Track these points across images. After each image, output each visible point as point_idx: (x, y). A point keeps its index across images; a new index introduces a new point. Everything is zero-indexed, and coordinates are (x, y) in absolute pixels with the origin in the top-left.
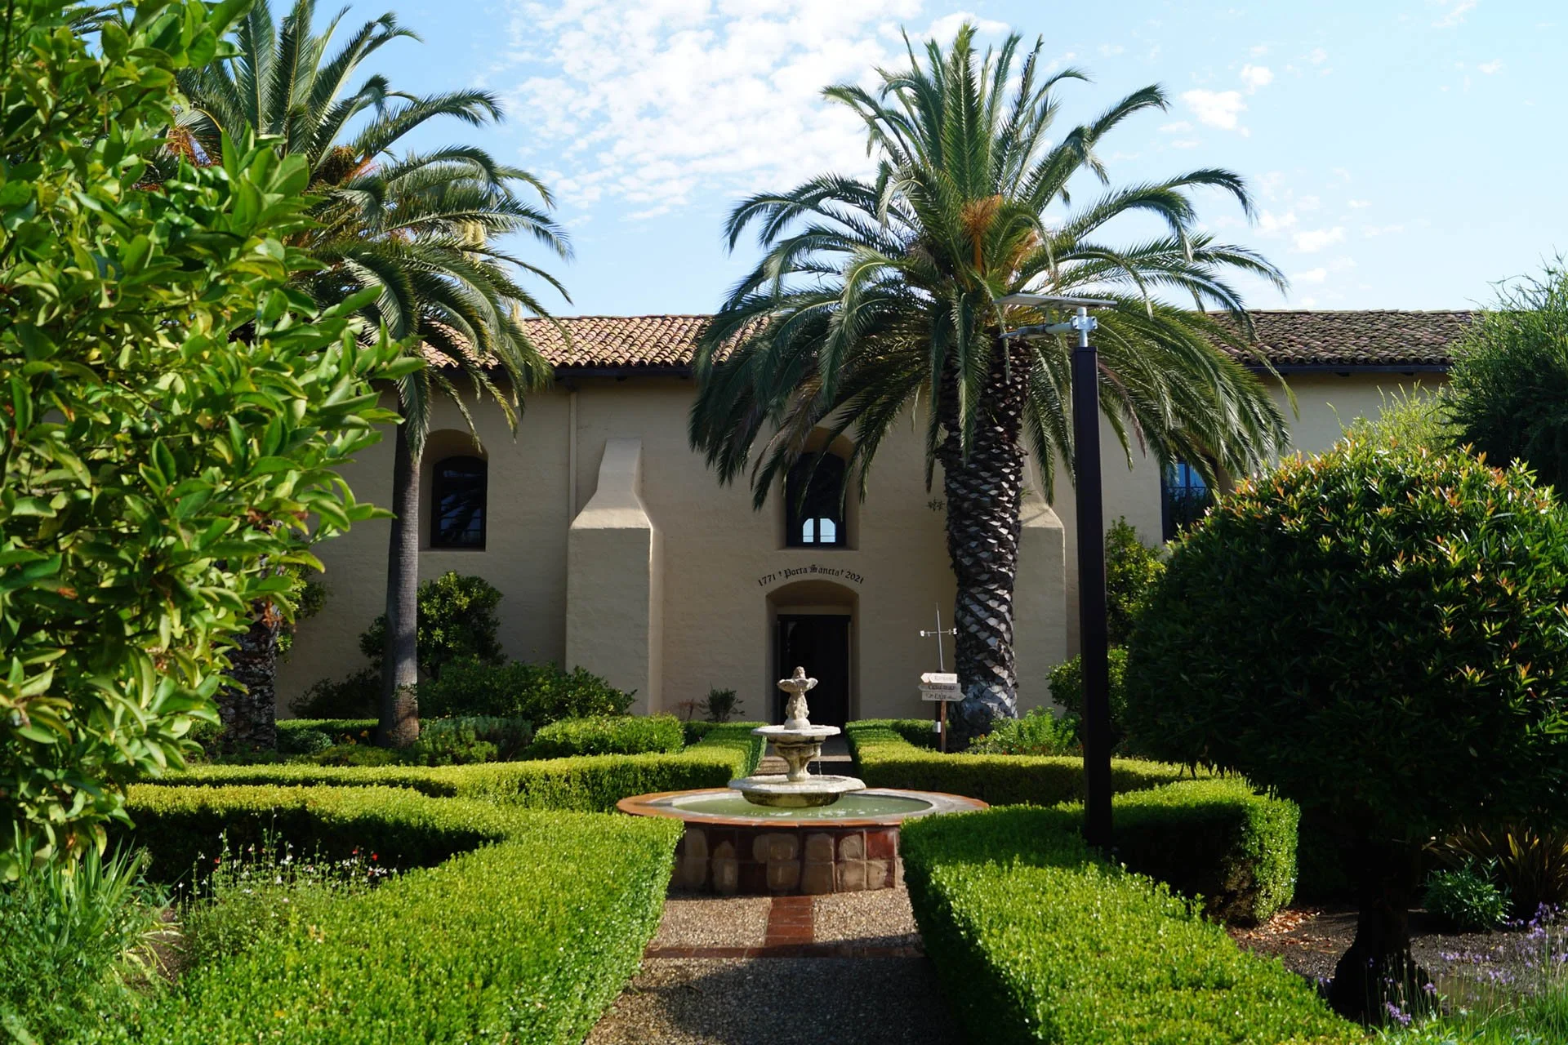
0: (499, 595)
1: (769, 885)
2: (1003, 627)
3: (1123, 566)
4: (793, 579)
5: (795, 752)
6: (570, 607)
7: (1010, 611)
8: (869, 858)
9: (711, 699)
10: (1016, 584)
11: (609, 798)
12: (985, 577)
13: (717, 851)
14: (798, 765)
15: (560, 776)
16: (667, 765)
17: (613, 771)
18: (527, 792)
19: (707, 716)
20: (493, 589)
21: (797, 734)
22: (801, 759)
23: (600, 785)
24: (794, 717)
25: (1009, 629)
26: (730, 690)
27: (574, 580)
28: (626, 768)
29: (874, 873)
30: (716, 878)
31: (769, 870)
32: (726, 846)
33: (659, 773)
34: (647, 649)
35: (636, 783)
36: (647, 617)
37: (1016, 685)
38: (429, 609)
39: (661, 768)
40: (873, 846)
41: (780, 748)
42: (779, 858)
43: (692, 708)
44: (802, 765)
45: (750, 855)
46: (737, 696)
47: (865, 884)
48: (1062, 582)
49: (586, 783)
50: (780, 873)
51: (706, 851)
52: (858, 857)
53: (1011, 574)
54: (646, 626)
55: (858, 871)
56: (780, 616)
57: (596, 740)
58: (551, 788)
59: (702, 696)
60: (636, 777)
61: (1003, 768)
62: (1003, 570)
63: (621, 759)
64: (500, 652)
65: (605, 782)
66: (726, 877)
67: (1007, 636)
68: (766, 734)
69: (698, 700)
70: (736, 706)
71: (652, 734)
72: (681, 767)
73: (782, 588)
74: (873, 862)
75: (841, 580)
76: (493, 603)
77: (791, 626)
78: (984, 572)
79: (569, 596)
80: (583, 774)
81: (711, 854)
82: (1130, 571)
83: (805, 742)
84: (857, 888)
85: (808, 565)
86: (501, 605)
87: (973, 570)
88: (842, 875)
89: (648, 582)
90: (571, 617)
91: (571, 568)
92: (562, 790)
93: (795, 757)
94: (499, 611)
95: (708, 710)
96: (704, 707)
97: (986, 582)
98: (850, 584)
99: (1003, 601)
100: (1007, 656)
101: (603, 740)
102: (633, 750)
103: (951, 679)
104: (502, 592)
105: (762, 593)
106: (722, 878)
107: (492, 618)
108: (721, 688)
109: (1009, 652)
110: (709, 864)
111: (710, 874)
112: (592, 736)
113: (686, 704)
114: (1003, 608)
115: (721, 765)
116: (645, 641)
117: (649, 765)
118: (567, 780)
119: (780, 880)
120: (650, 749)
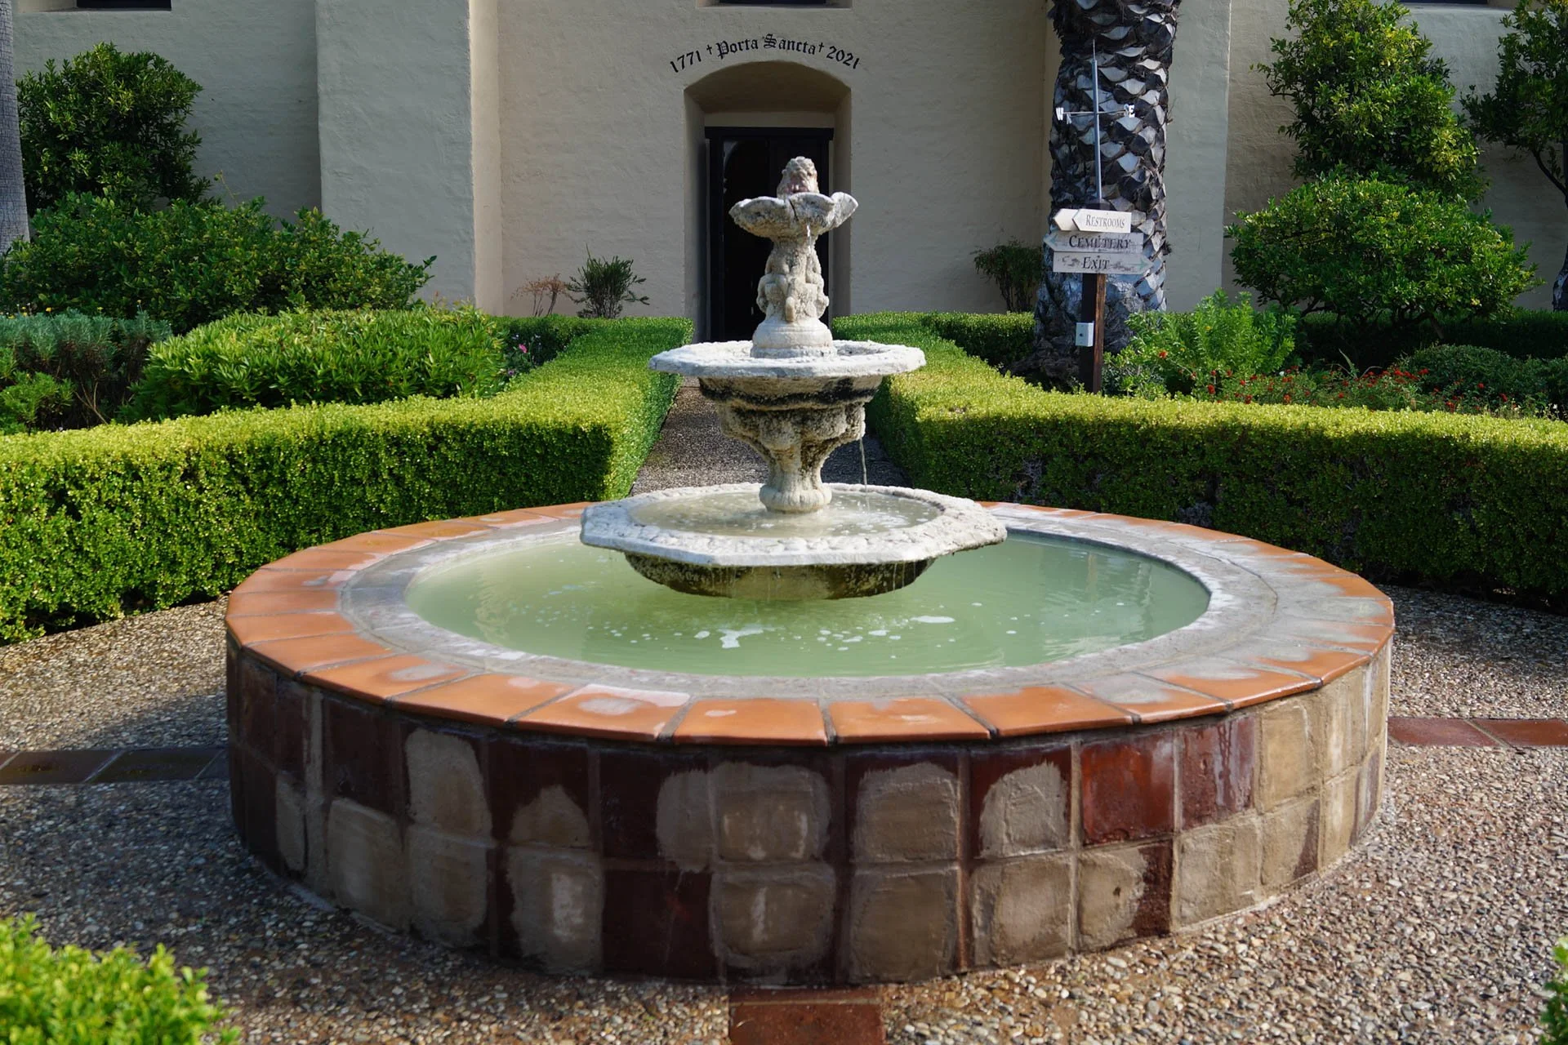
0: (194, 88)
1: (718, 949)
2: (1149, 134)
3: (1338, 36)
4: (733, 60)
5: (788, 427)
6: (325, 108)
7: (1163, 103)
8: (1089, 840)
9: (590, 277)
10: (1179, 47)
11: (307, 513)
12: (1119, 33)
13: (522, 823)
14: (797, 463)
15: (167, 467)
16: (452, 427)
17: (318, 448)
18: (74, 512)
19: (583, 306)
20: (181, 76)
21: (796, 374)
22: (806, 447)
23: (283, 482)
24: (786, 317)
25: (1160, 138)
26: (622, 259)
27: (330, 59)
28: (349, 440)
29: (1100, 892)
30: (523, 916)
31: (717, 898)
32: (554, 803)
33: (432, 448)
34: (469, 183)
35: (375, 474)
36: (468, 125)
37: (1165, 248)
38: (60, 114)
39: (437, 437)
40: (1100, 796)
41: (739, 411)
42: (758, 853)
43: (555, 290)
44: (808, 464)
45: (644, 839)
46: (635, 270)
47: (1068, 932)
48: (1223, 64)
49: (245, 481)
50: (760, 905)
51: (481, 815)
52: (1048, 843)
53: (1169, 27)
54: (466, 143)
55: (1047, 890)
56: (710, 132)
57: (284, 369)
58: (145, 498)
59: (573, 271)
60: (374, 458)
61: (1274, 438)
62: (1156, 19)
63: (337, 415)
64: (207, 195)
65: (293, 474)
66: (558, 914)
67: (1156, 153)
68: (697, 370)
69: (564, 279)
70: (633, 287)
71: (424, 353)
72: (486, 432)
73: (713, 75)
74: (1099, 855)
75: (817, 62)
76: (182, 104)
77: (728, 147)
78: (1120, 23)
79: (321, 87)
80: (231, 457)
81: (501, 829)
82: (1350, 45)
83: (822, 397)
84: (1041, 951)
85: (760, 35)
86: (199, 103)
87: (1097, 19)
88: (989, 909)
89: (467, 60)
90: (327, 128)
91: (323, 34)
92: (178, 501)
93: (787, 439)
94: (197, 117)
95: (584, 295)
96: (577, 289)
97: (1120, 43)
98: (837, 70)
99: (1154, 83)
100: (1154, 191)
101: (301, 367)
102: (375, 391)
103: (1120, 223)
104: (199, 82)
105: (676, 87)
106: (547, 916)
107: (186, 129)
108: (606, 258)
109: (1157, 184)
110: (497, 862)
111: (501, 896)
112: (273, 358)
113: (544, 285)
114: (1152, 97)
115: (585, 427)
116: (465, 169)
117: (405, 429)
118: (190, 475)
119: (758, 933)
120: (420, 388)
